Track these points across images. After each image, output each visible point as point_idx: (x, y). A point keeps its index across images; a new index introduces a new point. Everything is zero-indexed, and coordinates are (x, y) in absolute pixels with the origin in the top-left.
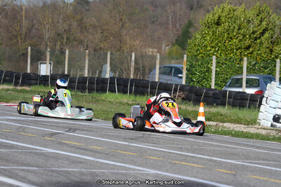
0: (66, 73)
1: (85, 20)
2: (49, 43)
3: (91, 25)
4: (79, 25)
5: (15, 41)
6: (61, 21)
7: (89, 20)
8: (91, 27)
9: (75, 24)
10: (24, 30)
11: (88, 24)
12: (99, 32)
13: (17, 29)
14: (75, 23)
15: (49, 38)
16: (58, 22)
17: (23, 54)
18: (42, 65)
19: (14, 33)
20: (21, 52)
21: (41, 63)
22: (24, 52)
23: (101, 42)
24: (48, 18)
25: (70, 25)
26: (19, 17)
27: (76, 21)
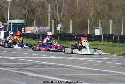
0: (111, 33)
1: (113, 4)
2: (92, 18)
3: (116, 7)
4: (109, 7)
5: (74, 18)
6: (99, 5)
7: (115, 4)
8: (116, 8)
9: (107, 7)
10: (78, 11)
11: (114, 6)
12: (121, 10)
13: (75, 11)
14: (107, 5)
16: (97, 6)
17: (78, 25)
18: (95, 30)
19: (73, 13)
20: (77, 24)
21: (95, 29)
22: (79, 24)
23: (122, 16)
24: (92, 4)
25: (104, 7)
26: (75, 4)
27: (108, 5)
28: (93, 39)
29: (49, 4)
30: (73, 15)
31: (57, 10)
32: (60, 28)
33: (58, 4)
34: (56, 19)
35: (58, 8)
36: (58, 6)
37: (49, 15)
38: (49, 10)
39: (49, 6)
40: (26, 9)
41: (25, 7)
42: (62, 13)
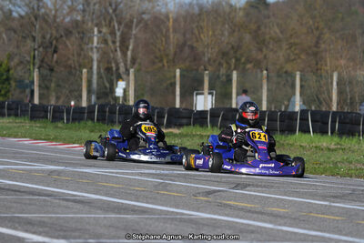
0: (234, 106)
1: (263, 30)
3: (270, 38)
4: (254, 39)
6: (226, 33)
7: (268, 29)
8: (272, 41)
9: (247, 37)
10: (172, 48)
11: (267, 37)
12: (285, 46)
13: (162, 48)
14: (248, 35)
15: (209, 60)
16: (223, 35)
17: (171, 84)
19: (158, 54)
20: (169, 82)
21: (197, 94)
22: (173, 81)
23: (287, 62)
24: (208, 30)
25: (241, 39)
26: (164, 31)
27: (250, 33)
28: (184, 121)
29: (96, 29)
30: (156, 58)
31: (118, 44)
32: (122, 91)
33: (119, 30)
34: (114, 69)
35: (118, 39)
36: (118, 34)
37: (95, 56)
38: (95, 44)
39: (96, 33)
40: (34, 40)
41: (34, 34)
42: (129, 53)
